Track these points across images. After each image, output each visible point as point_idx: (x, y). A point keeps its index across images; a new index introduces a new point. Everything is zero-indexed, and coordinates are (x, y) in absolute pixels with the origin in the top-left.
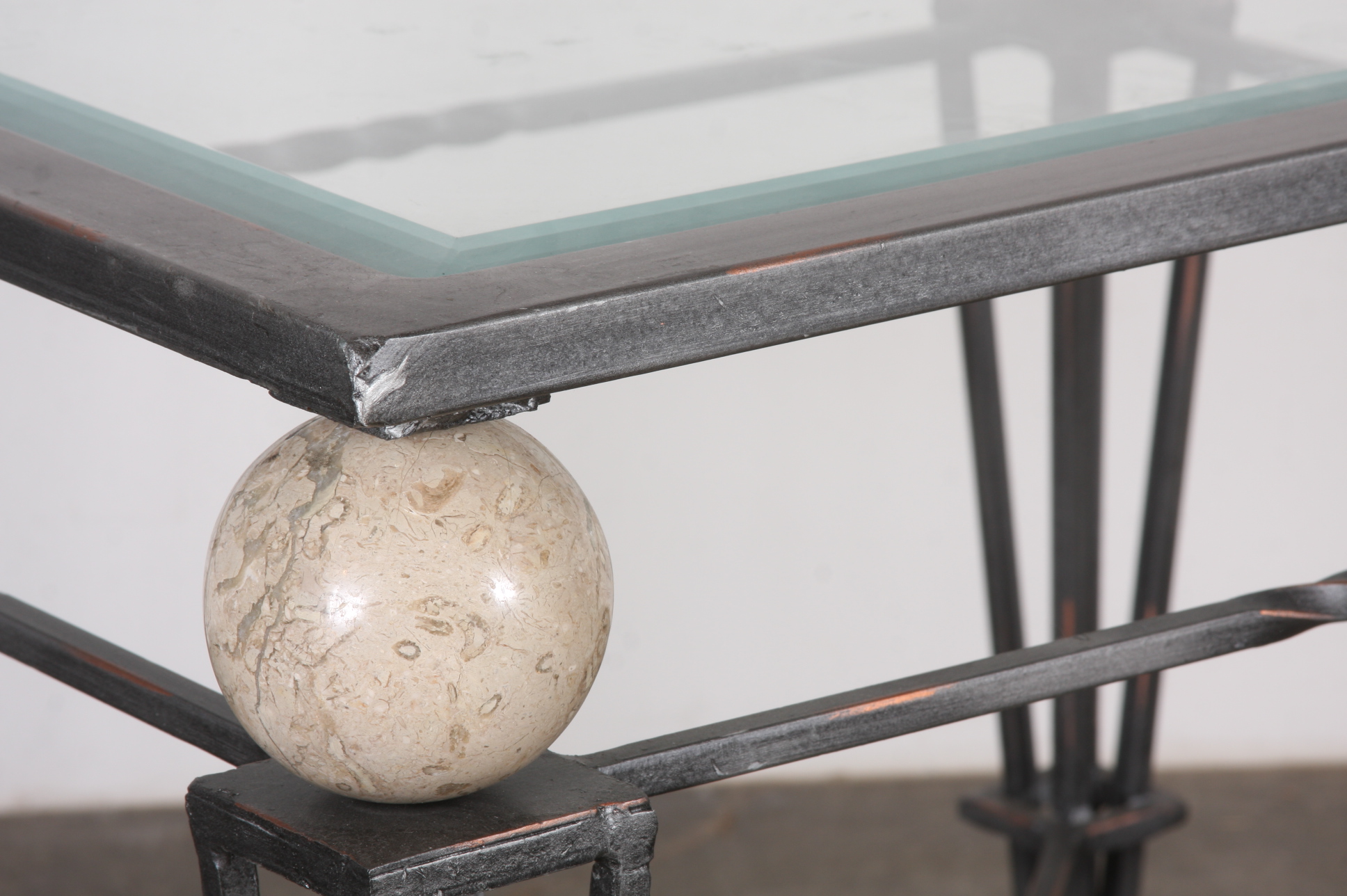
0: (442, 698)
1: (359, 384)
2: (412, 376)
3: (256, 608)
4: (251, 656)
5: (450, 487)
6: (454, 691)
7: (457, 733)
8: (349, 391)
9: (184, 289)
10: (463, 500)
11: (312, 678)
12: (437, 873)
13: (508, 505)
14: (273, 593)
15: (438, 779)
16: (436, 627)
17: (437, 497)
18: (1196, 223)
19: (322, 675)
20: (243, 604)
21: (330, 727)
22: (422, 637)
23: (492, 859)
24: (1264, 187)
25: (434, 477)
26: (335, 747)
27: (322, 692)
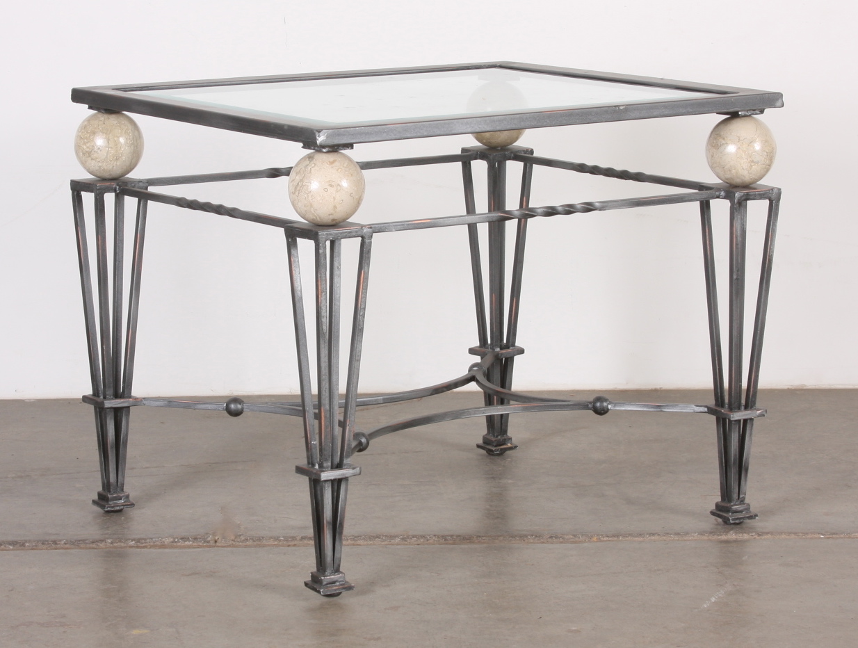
0: (332, 200)
1: (318, 138)
2: (327, 137)
3: (298, 184)
4: (297, 193)
5: (334, 161)
6: (334, 199)
7: (335, 207)
8: (316, 139)
9: (286, 127)
10: (337, 164)
11: (308, 196)
12: (331, 234)
13: (345, 165)
14: (301, 180)
15: (331, 217)
16: (331, 186)
17: (332, 163)
18: (480, 126)
19: (310, 195)
20: (295, 184)
21: (311, 206)
22: (328, 187)
23: (341, 233)
24: (494, 121)
25: (331, 160)
26: (312, 210)
27: (310, 198)
